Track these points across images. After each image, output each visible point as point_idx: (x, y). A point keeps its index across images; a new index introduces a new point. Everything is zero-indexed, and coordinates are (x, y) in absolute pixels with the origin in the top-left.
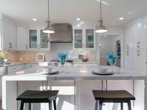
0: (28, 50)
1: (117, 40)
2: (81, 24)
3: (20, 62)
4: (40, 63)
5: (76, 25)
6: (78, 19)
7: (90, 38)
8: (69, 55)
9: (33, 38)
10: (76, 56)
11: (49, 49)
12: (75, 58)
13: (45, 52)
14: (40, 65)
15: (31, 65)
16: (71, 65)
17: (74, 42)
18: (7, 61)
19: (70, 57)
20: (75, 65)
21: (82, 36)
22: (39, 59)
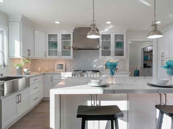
0: (47, 57)
1: (143, 47)
2: (109, 28)
3: (38, 72)
4: (62, 73)
5: (104, 30)
6: (109, 23)
7: (119, 45)
8: (94, 64)
9: (52, 44)
10: (102, 65)
11: (71, 57)
12: (101, 67)
13: (65, 60)
14: (62, 75)
15: (52, 75)
16: (99, 76)
17: (101, 49)
18: (28, 71)
19: (95, 67)
20: (103, 76)
21: (110, 42)
22: (59, 69)
